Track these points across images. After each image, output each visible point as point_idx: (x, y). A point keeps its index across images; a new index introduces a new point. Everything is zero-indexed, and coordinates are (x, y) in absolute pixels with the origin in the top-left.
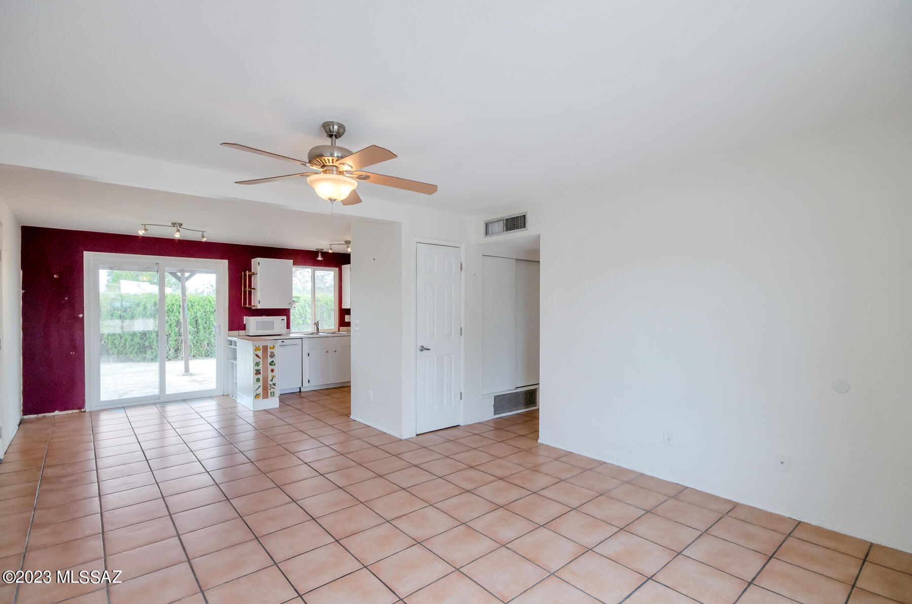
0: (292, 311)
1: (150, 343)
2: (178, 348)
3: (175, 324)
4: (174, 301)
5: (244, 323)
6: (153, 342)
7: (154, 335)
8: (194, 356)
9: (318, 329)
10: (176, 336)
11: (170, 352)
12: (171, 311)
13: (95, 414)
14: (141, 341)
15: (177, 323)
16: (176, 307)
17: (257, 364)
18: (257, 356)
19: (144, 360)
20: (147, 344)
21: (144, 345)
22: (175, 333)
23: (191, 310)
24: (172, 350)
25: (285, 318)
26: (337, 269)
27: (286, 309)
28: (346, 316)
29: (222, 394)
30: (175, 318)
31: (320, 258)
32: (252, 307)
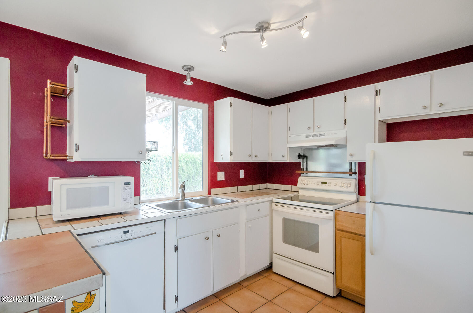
0: (143, 166)
9: (183, 194)
25: (131, 179)
26: (206, 106)
27: (134, 162)
28: (218, 172)
31: (188, 82)
32: (66, 160)
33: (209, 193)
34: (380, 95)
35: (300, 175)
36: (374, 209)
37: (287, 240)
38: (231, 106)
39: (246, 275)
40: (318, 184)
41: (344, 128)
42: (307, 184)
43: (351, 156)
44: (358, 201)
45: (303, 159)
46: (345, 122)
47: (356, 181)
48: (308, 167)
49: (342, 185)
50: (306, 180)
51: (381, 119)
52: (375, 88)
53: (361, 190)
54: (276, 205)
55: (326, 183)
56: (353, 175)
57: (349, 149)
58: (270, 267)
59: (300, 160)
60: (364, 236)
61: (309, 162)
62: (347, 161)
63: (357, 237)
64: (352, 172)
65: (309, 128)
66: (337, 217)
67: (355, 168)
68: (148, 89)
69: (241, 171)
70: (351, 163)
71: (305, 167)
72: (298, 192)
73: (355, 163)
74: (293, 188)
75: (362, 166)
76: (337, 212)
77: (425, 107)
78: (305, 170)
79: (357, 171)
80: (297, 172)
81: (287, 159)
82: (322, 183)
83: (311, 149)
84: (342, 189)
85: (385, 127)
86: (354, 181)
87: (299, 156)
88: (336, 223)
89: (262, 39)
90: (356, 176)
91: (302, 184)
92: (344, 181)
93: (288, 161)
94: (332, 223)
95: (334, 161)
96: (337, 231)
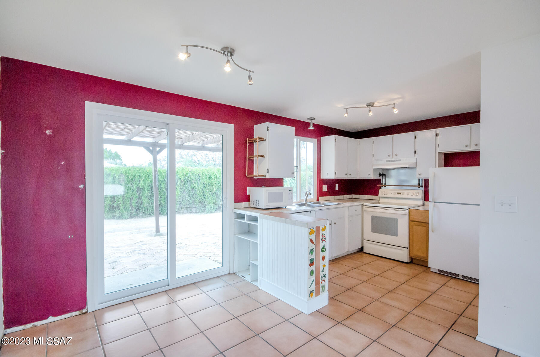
1: (117, 205)
2: (138, 209)
3: (136, 190)
4: (135, 172)
5: (248, 194)
6: (120, 204)
7: (121, 199)
8: (150, 214)
10: (137, 199)
11: (132, 212)
12: (134, 180)
13: (98, 314)
14: (111, 204)
15: (138, 189)
16: (137, 177)
17: (311, 252)
18: (311, 241)
19: (114, 217)
20: (115, 205)
21: (113, 206)
22: (136, 197)
23: (148, 179)
24: (134, 210)
26: (316, 140)
28: (323, 186)
29: (227, 272)
30: (136, 185)
31: (311, 128)
32: (253, 177)
33: (318, 200)
34: (439, 136)
35: (380, 188)
36: (434, 206)
37: (375, 230)
38: (335, 141)
39: (348, 251)
40: (395, 194)
41: (415, 156)
42: (386, 194)
43: (420, 174)
44: (424, 205)
45: (382, 176)
46: (415, 152)
47: (423, 191)
48: (386, 182)
49: (413, 194)
50: (386, 191)
51: (439, 152)
52: (436, 131)
53: (426, 197)
54: (366, 207)
55: (400, 193)
56: (421, 187)
57: (418, 170)
58: (361, 250)
59: (381, 178)
60: (428, 223)
61: (386, 179)
62: (417, 178)
63: (424, 224)
64: (420, 185)
65: (389, 156)
66: (411, 213)
67: (422, 183)
68: (296, 134)
69: (336, 185)
70: (419, 179)
71: (384, 182)
72: (379, 200)
73: (422, 179)
74: (375, 197)
75: (426, 181)
76: (410, 210)
77: (467, 146)
78: (384, 184)
79: (423, 185)
80: (378, 186)
81: (372, 177)
82: (398, 193)
83: (388, 170)
84: (413, 197)
85: (443, 156)
86: (421, 191)
87: (380, 175)
88: (410, 217)
89: (370, 111)
90: (422, 189)
91: (382, 194)
92: (414, 192)
93: (373, 178)
94: (407, 217)
95: (403, 178)
96: (410, 222)
